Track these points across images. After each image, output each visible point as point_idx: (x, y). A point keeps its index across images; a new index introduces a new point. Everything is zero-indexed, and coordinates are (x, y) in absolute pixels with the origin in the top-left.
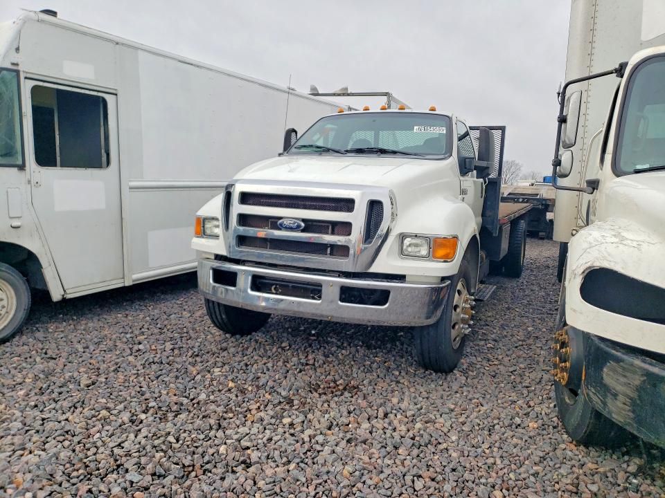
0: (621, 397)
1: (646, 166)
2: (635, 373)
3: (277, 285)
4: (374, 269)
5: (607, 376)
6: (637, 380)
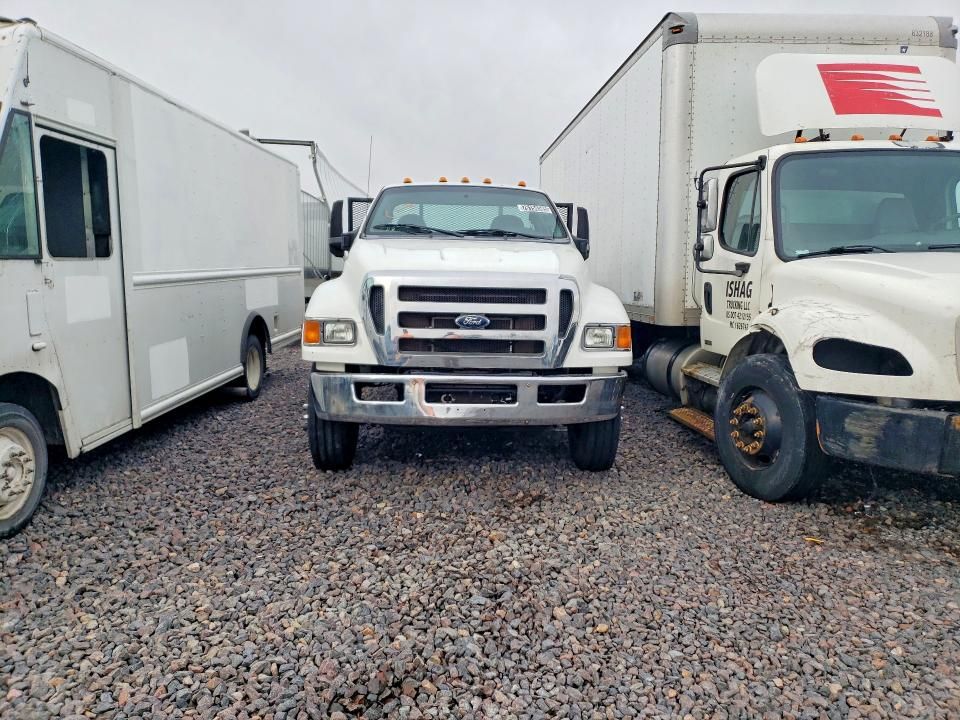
0: (865, 439)
1: (806, 252)
2: (879, 416)
3: (448, 393)
4: (567, 364)
5: (850, 425)
6: (882, 422)
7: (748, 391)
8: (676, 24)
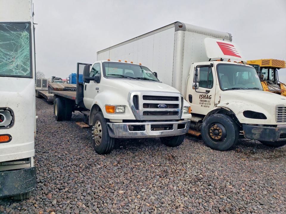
0: (257, 134)
1: (227, 89)
2: (261, 129)
5: (253, 131)
6: (262, 130)
7: (214, 124)
8: (181, 25)
